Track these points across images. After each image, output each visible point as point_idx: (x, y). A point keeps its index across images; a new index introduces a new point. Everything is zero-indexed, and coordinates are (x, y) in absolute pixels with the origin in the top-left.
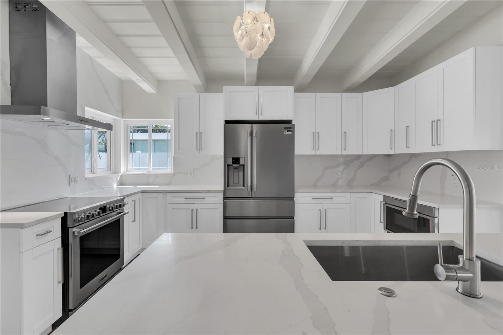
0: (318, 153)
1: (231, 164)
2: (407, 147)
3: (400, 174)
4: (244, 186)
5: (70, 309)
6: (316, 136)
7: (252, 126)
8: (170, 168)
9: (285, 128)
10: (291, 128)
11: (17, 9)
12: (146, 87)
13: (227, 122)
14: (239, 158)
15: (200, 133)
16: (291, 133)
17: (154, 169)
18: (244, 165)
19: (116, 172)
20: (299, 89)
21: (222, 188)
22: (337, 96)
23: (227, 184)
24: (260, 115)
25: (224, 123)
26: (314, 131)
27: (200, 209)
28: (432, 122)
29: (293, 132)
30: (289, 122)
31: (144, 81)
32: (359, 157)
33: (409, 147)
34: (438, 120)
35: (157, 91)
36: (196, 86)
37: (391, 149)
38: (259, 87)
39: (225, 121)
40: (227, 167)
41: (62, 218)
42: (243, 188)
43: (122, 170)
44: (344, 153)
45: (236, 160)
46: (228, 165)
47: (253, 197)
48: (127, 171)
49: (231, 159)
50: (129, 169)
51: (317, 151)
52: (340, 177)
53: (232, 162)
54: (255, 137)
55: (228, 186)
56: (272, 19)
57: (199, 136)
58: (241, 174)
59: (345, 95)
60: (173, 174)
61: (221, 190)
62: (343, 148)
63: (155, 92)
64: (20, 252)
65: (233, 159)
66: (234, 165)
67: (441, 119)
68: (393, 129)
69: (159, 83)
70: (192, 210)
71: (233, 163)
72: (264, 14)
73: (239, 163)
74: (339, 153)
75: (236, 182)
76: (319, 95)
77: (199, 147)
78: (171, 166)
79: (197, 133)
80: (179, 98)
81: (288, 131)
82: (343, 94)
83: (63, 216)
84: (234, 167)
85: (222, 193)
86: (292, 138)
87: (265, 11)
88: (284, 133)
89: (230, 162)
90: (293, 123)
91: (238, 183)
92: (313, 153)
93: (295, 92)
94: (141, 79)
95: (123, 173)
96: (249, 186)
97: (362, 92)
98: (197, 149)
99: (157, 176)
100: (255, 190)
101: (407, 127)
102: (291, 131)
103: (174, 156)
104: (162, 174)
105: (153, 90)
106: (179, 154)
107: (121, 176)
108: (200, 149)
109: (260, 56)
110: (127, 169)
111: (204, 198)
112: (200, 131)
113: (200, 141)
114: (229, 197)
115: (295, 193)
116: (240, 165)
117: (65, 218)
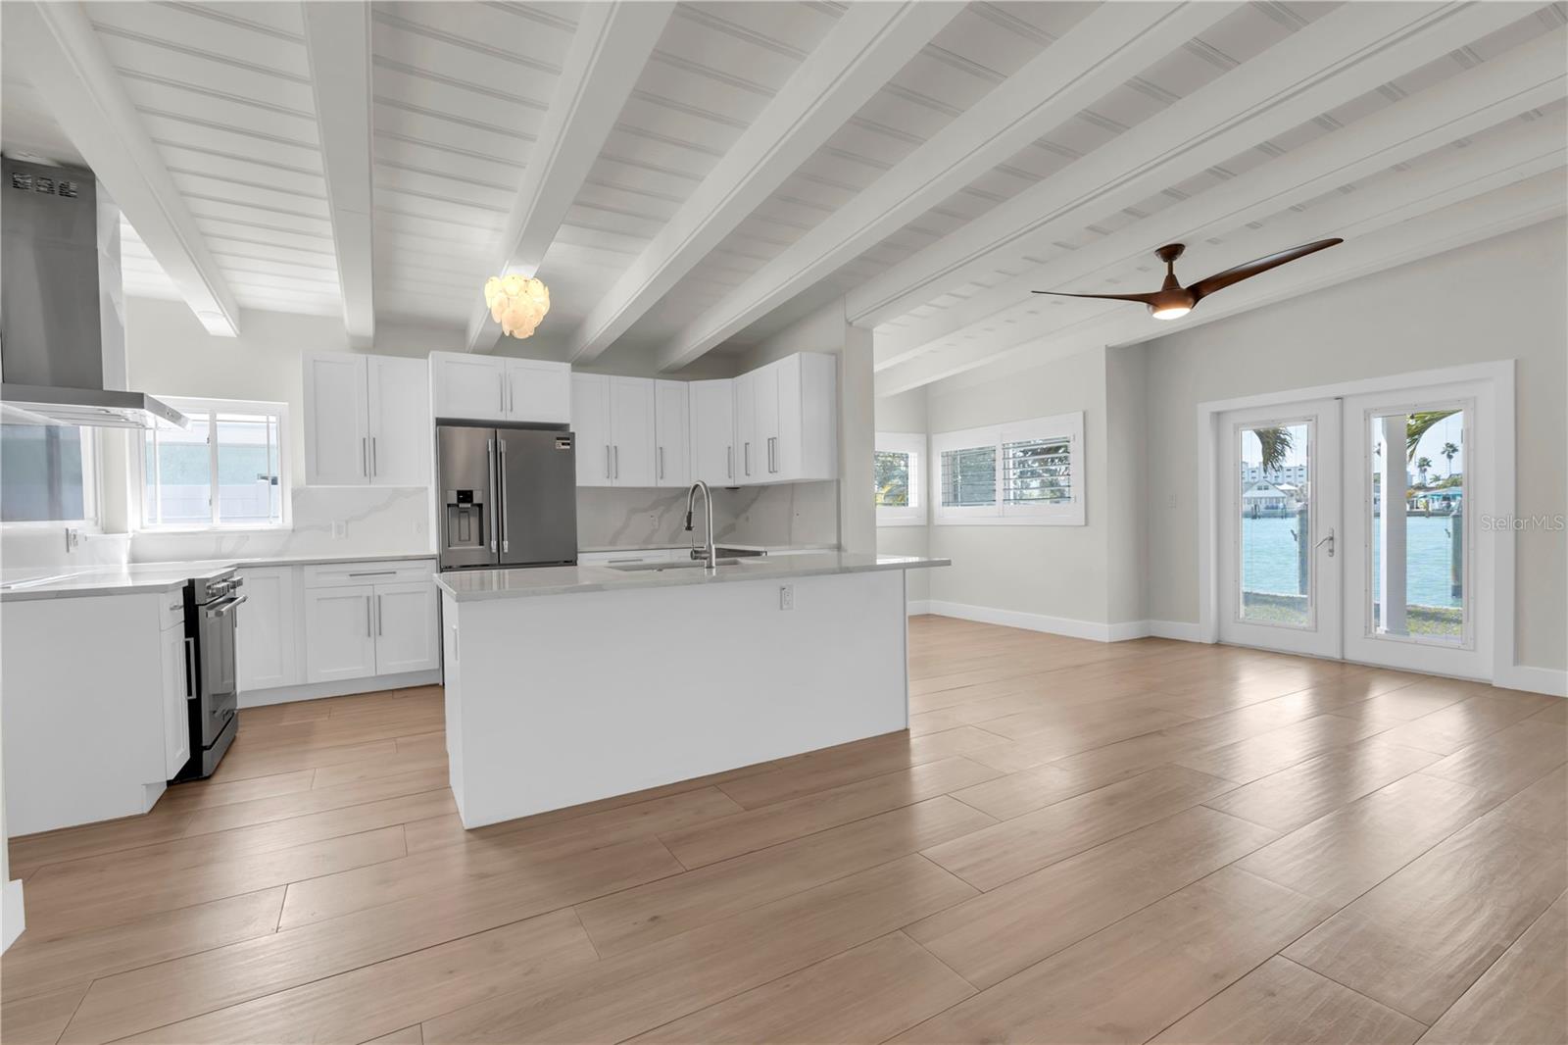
0: (616, 484)
1: (455, 502)
2: (747, 474)
3: (747, 519)
4: (481, 543)
5: (204, 744)
6: (612, 453)
7: (495, 432)
8: (277, 519)
10: (568, 438)
11: (20, 186)
12: (218, 324)
13: (441, 422)
14: (471, 493)
15: (372, 440)
16: (568, 447)
17: (228, 520)
18: (480, 506)
19: (110, 530)
20: (581, 364)
21: (436, 552)
22: (647, 383)
23: (446, 540)
24: (508, 412)
25: (433, 423)
26: (608, 444)
27: (387, 594)
28: (769, 440)
29: (572, 445)
31: (225, 316)
33: (749, 475)
34: (773, 438)
35: (238, 332)
37: (729, 477)
38: (507, 358)
39: (437, 419)
40: (446, 507)
41: (184, 588)
42: (482, 547)
43: (133, 523)
44: (662, 484)
45: (465, 496)
46: (449, 505)
47: (502, 562)
48: (142, 528)
49: (455, 492)
50: (146, 523)
51: (614, 480)
52: (657, 527)
53: (458, 498)
54: (503, 454)
55: (448, 546)
58: (474, 522)
59: (661, 383)
60: (293, 531)
61: (433, 555)
62: (659, 475)
63: (233, 334)
64: (160, 631)
65: (459, 493)
66: (461, 505)
67: (776, 436)
68: (731, 445)
69: (245, 315)
70: (368, 598)
71: (460, 500)
73: (471, 501)
74: (653, 485)
75: (465, 536)
77: (371, 467)
78: (284, 512)
79: (364, 440)
80: (316, 361)
81: (563, 444)
82: (658, 381)
83: (187, 584)
84: (460, 508)
85: (437, 559)
86: (570, 456)
88: (559, 447)
89: (452, 498)
90: (571, 430)
91: (469, 539)
92: (607, 483)
93: (573, 370)
94: (220, 311)
95: (134, 531)
96: (494, 544)
97: (688, 381)
98: (365, 475)
99: (245, 536)
100: (506, 551)
101: (746, 444)
102: (569, 444)
103: (292, 489)
104: (262, 531)
105: (231, 330)
106: (316, 484)
107: (133, 540)
108: (373, 472)
109: (527, 336)
110: (142, 523)
111: (394, 573)
112: (372, 436)
113: (371, 455)
114: (450, 567)
115: (579, 555)
116: (473, 505)
117: (189, 589)
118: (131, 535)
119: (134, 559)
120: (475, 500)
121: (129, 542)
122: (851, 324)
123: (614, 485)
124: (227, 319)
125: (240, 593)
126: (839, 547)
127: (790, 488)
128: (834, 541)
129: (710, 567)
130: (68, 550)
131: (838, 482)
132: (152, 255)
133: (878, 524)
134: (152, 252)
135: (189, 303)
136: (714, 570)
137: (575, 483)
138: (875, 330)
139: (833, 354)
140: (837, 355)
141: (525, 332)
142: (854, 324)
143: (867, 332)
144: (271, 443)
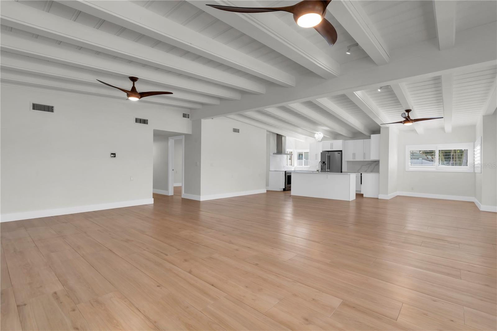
0: (355, 160)
6: (354, 154)
9: (339, 153)
24: (332, 149)
30: (341, 151)
62: (364, 158)
65: (323, 162)
102: (342, 154)
106: (311, 161)
110: (297, 165)
117: (285, 172)
118: (295, 167)
120: (325, 163)
130: (281, 167)
131: (380, 160)
137: (342, 160)
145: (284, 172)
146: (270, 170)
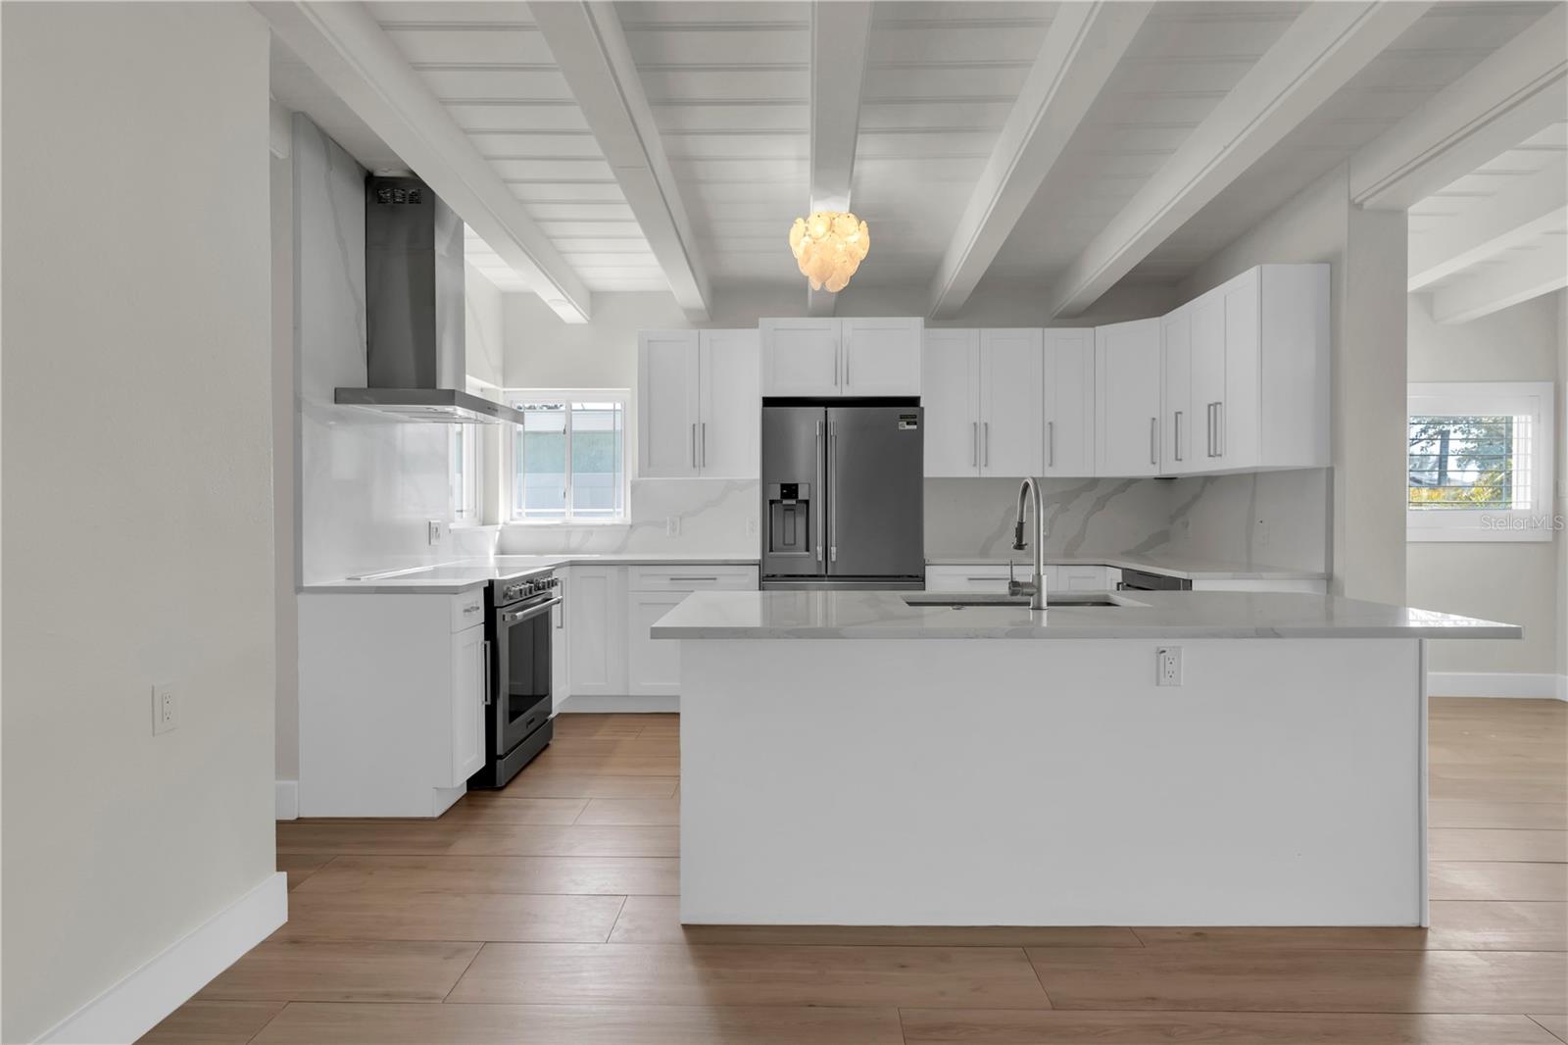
0: (986, 473)
1: (779, 498)
2: (1176, 459)
4: (807, 550)
5: (498, 753)
6: (981, 433)
7: (826, 412)
8: (619, 513)
9: (902, 417)
10: (915, 417)
11: (381, 200)
12: (570, 313)
13: (769, 402)
14: (796, 485)
15: (701, 425)
16: (915, 427)
17: (575, 514)
18: (807, 502)
19: (487, 520)
20: (944, 317)
21: (758, 556)
22: (1033, 334)
23: (769, 544)
24: (845, 386)
25: (760, 403)
26: (977, 421)
28: (1209, 406)
29: (920, 424)
30: (913, 402)
31: (570, 302)
32: (1093, 483)
33: (1181, 460)
34: (1217, 404)
35: (588, 318)
36: (688, 311)
37: (1154, 463)
38: (844, 319)
39: (764, 398)
40: (769, 504)
41: (484, 589)
42: (807, 553)
43: (503, 515)
44: (1050, 473)
45: (790, 491)
46: (772, 502)
47: (829, 574)
48: (512, 520)
49: (779, 487)
50: (515, 516)
51: (983, 468)
53: (782, 493)
54: (833, 438)
55: (771, 550)
56: (863, 222)
57: (700, 432)
58: (801, 521)
59: (1053, 333)
60: (631, 526)
61: (755, 561)
62: (1048, 461)
63: (584, 321)
64: (452, 633)
65: (783, 486)
66: (785, 502)
67: (1221, 400)
68: (1155, 415)
69: (596, 300)
71: (784, 496)
72: (846, 219)
73: (796, 497)
74: (1038, 474)
75: (789, 540)
76: (989, 334)
77: (700, 458)
78: (623, 506)
79: (694, 425)
80: (649, 341)
81: (908, 424)
82: (1048, 330)
83: (487, 585)
84: (785, 505)
85: (757, 567)
86: (917, 439)
87: (850, 212)
88: (901, 428)
89: (776, 494)
90: (922, 405)
91: (795, 543)
92: (973, 473)
93: (927, 326)
94: (563, 298)
95: (505, 523)
96: (820, 549)
97: (1093, 326)
98: (694, 466)
99: (590, 530)
100: (834, 559)
101: (1177, 413)
102: (915, 423)
103: (632, 482)
104: (604, 526)
105: (581, 317)
106: (648, 476)
107: (501, 531)
108: (702, 464)
109: (841, 288)
110: (511, 515)
111: (715, 579)
112: (702, 421)
113: (701, 442)
114: (773, 576)
115: (927, 567)
116: (798, 502)
117: (489, 590)
118: (500, 527)
119: (502, 551)
120: (802, 494)
121: (498, 533)
122: (1359, 206)
123: (984, 475)
124: (574, 306)
125: (555, 592)
126: (1329, 578)
127: (1248, 482)
128: (1321, 569)
129: (1038, 608)
130: (430, 543)
131: (1330, 471)
132: (490, 249)
133: (1409, 538)
134: (491, 246)
135: (538, 293)
136: (1045, 614)
137: (922, 475)
138: (1411, 210)
139: (1327, 262)
140: (1332, 262)
141: (838, 283)
142: (1367, 205)
143: (1396, 217)
144: (617, 428)
145: (479, 599)
146: (306, 584)
